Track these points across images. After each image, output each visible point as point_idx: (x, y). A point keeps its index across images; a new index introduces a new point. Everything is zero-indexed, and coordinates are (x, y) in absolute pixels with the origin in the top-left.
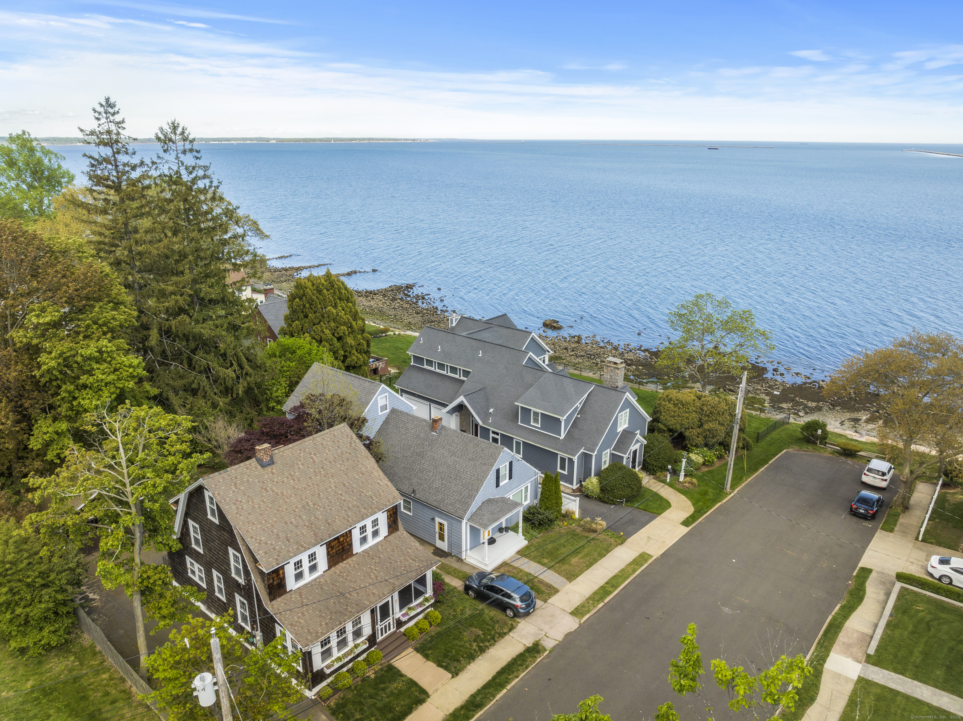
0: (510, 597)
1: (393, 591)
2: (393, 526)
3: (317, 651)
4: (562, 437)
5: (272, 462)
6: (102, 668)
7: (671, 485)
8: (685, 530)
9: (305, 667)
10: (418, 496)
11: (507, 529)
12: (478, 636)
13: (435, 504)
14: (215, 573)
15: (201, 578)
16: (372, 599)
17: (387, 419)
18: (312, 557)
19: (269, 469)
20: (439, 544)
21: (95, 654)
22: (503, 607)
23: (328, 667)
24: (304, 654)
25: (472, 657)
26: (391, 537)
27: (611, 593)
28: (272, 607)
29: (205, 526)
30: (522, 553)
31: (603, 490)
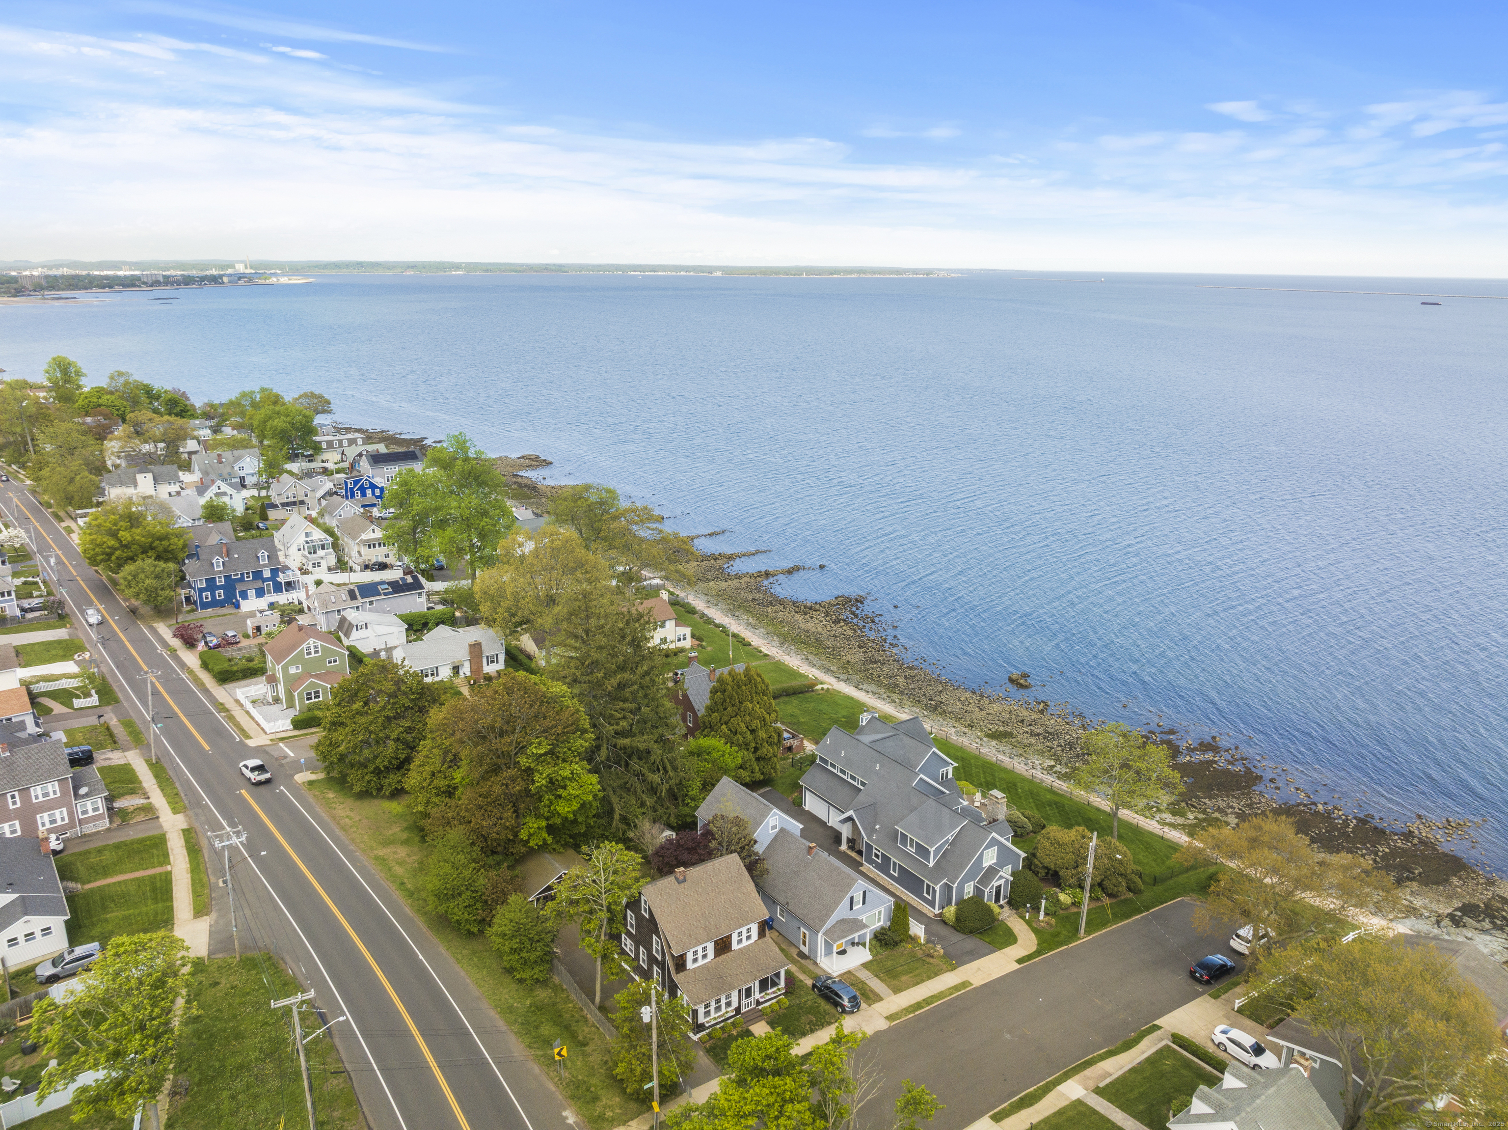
0: (840, 997)
1: (755, 979)
2: (762, 934)
3: (701, 1011)
4: (931, 865)
5: (685, 880)
6: (567, 1000)
7: (1028, 923)
8: (1017, 966)
9: (693, 1020)
10: (790, 908)
11: (858, 944)
12: (812, 1021)
13: (801, 916)
14: (641, 949)
15: (631, 950)
16: (740, 982)
17: (776, 836)
18: (705, 949)
19: (682, 885)
20: (802, 948)
21: (563, 990)
22: (836, 1004)
23: (708, 1022)
24: (693, 1011)
25: (804, 1034)
26: (760, 941)
27: (923, 1008)
28: (677, 978)
29: (639, 917)
30: (865, 965)
31: (958, 919)
